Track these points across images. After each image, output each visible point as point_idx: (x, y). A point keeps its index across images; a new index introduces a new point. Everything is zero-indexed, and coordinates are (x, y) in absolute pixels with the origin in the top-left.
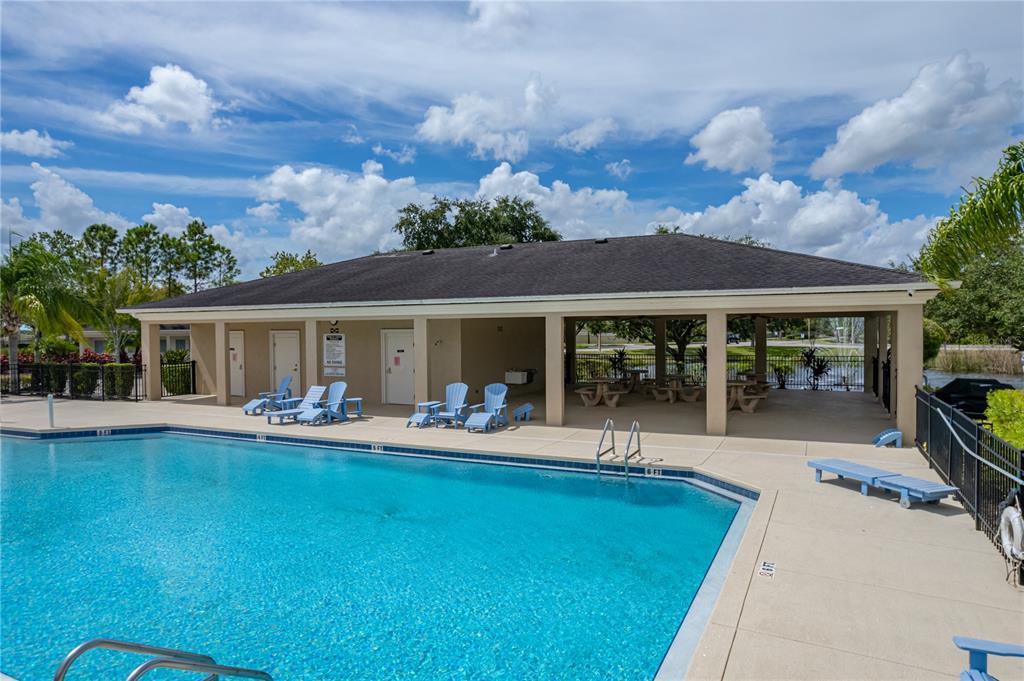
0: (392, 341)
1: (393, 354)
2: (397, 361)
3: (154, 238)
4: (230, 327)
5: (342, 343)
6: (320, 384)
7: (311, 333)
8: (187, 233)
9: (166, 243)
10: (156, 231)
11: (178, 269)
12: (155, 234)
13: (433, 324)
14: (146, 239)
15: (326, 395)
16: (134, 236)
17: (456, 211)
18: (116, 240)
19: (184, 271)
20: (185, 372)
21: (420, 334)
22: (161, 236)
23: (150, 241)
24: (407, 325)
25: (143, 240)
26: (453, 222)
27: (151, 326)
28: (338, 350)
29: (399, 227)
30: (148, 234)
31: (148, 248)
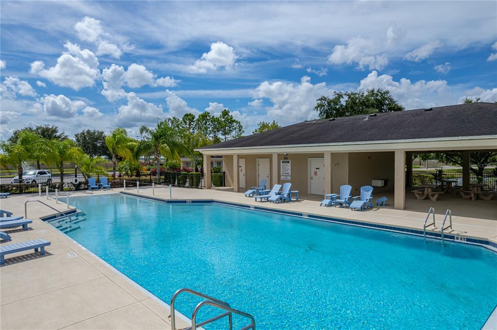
0: (313, 164)
1: (313, 170)
2: (316, 173)
3: (209, 118)
4: (240, 157)
5: (289, 164)
6: (279, 183)
7: (275, 159)
8: (222, 115)
9: (214, 120)
11: (218, 131)
12: (209, 116)
13: (334, 155)
15: (281, 189)
16: (201, 117)
17: (346, 98)
18: (194, 120)
19: (221, 132)
20: (220, 177)
21: (327, 160)
22: (211, 117)
23: (208, 120)
24: (321, 156)
25: (205, 119)
26: (344, 104)
27: (208, 156)
28: (287, 168)
29: (317, 108)
30: (206, 116)
31: (206, 122)
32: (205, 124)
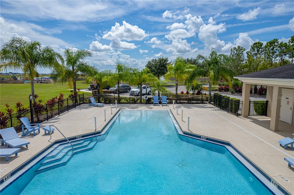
3: (277, 44)
8: (291, 40)
10: (278, 41)
11: (285, 55)
12: (277, 42)
14: (274, 45)
16: (269, 44)
18: (263, 46)
19: (287, 55)
22: (279, 43)
23: (275, 45)
25: (272, 45)
27: (246, 84)
30: (274, 43)
31: (274, 48)
32: (273, 49)
